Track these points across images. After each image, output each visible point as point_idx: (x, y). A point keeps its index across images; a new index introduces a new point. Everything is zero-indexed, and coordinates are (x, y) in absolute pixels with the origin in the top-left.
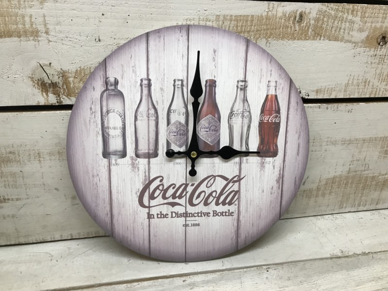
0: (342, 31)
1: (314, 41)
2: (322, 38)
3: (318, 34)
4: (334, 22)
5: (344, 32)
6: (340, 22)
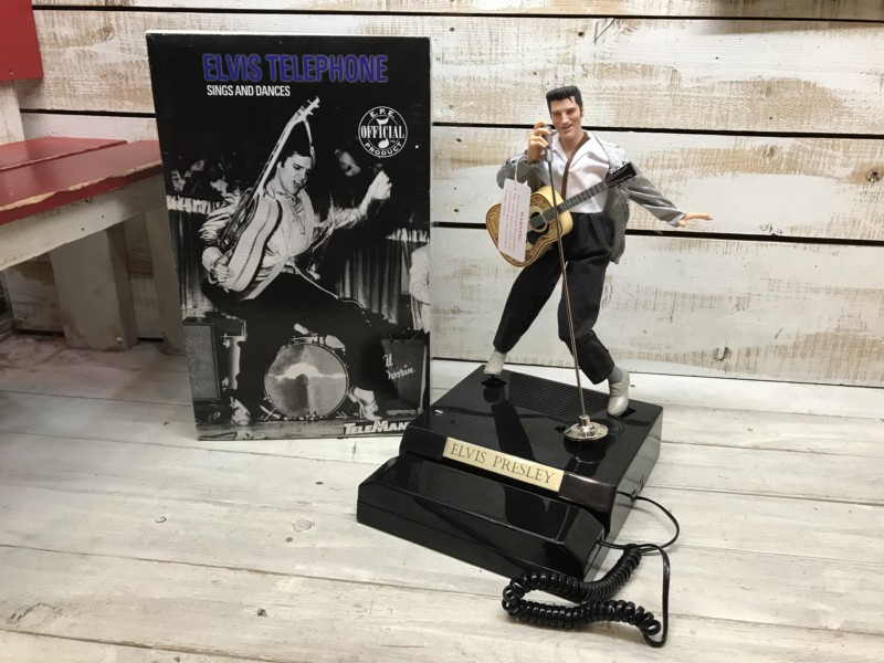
0: (821, 165)
1: (787, 175)
2: (797, 172)
3: (792, 169)
4: (810, 157)
5: (823, 167)
6: (818, 157)
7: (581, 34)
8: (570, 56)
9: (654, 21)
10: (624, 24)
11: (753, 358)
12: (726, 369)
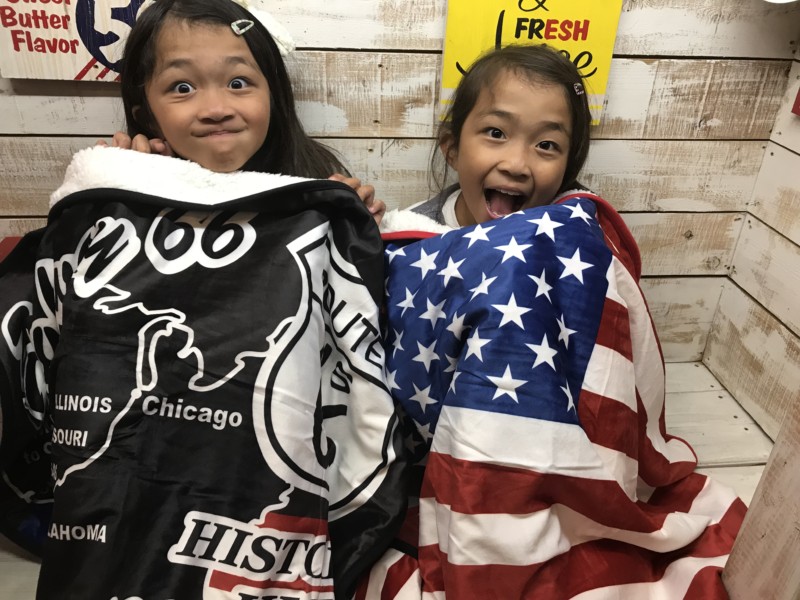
7: (371, 150)
8: (364, 166)
9: (423, 141)
10: (402, 143)
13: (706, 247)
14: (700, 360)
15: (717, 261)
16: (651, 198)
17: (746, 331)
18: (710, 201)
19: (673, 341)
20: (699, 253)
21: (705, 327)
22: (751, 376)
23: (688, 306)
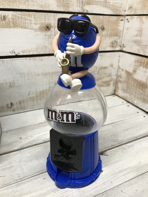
1: (14, 29)
2: (18, 27)
3: (15, 26)
4: (21, 20)
5: (28, 25)
6: (24, 20)
11: (22, 104)
12: (14, 110)
13: (111, 35)
14: (114, 94)
15: (116, 43)
16: (82, 4)
17: (135, 71)
18: (109, 8)
19: (103, 86)
20: (108, 39)
21: (114, 77)
22: (141, 91)
23: (107, 68)
